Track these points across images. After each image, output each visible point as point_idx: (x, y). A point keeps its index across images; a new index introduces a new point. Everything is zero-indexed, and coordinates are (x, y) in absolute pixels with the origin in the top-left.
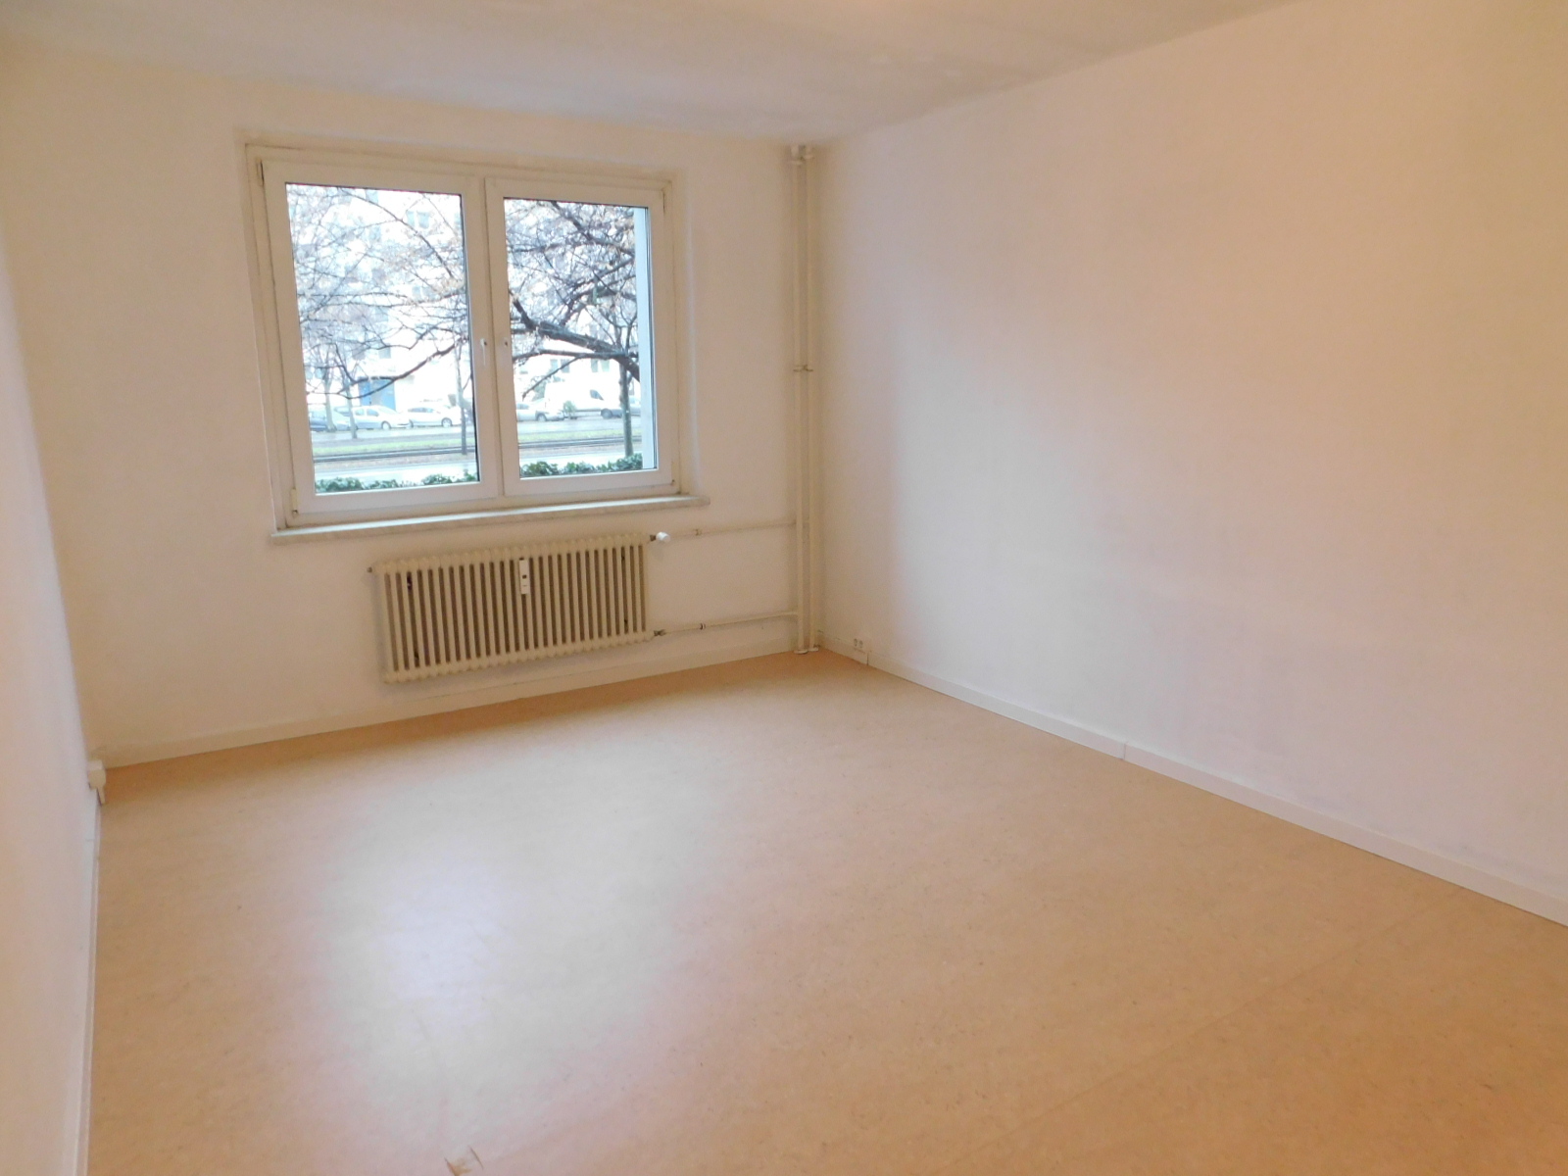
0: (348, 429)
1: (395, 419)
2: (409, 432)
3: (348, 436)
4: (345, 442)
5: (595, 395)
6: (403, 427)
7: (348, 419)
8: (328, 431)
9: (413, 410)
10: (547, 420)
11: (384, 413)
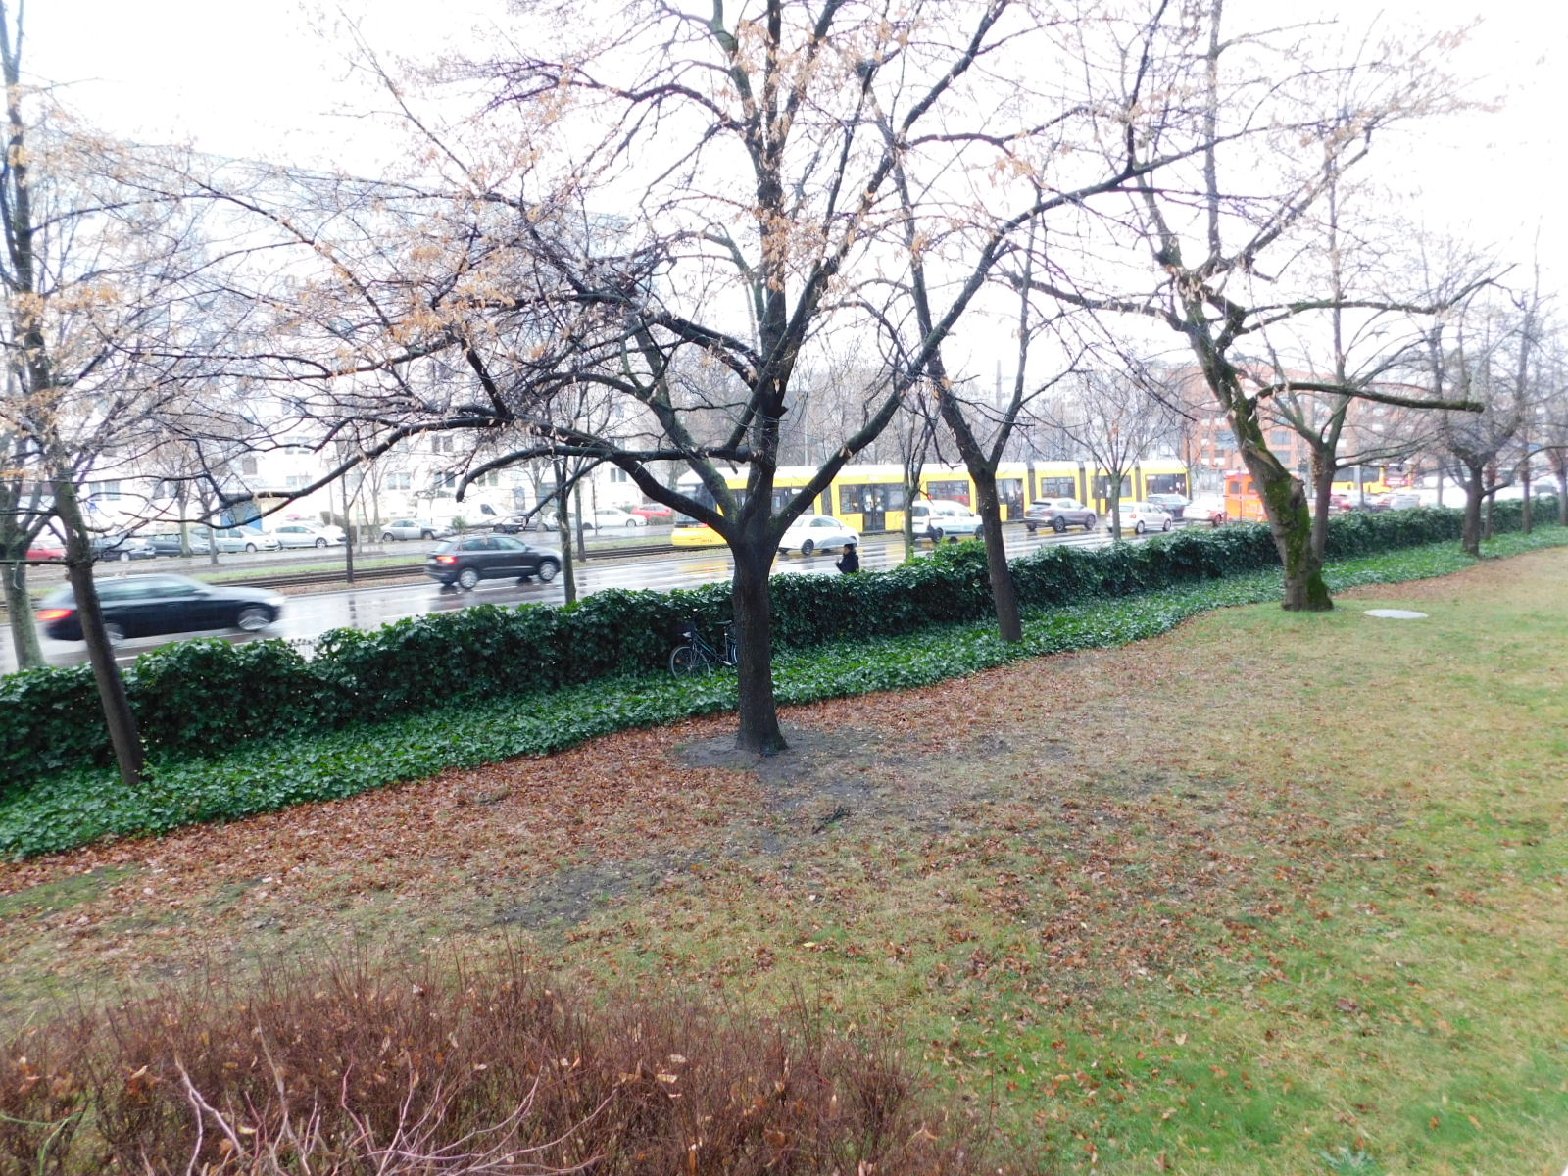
0: (207, 553)
1: (260, 541)
2: (277, 555)
3: (207, 560)
4: (204, 569)
5: (486, 509)
6: (271, 549)
7: (207, 542)
8: (183, 556)
9: (283, 530)
10: (434, 538)
11: (248, 535)
